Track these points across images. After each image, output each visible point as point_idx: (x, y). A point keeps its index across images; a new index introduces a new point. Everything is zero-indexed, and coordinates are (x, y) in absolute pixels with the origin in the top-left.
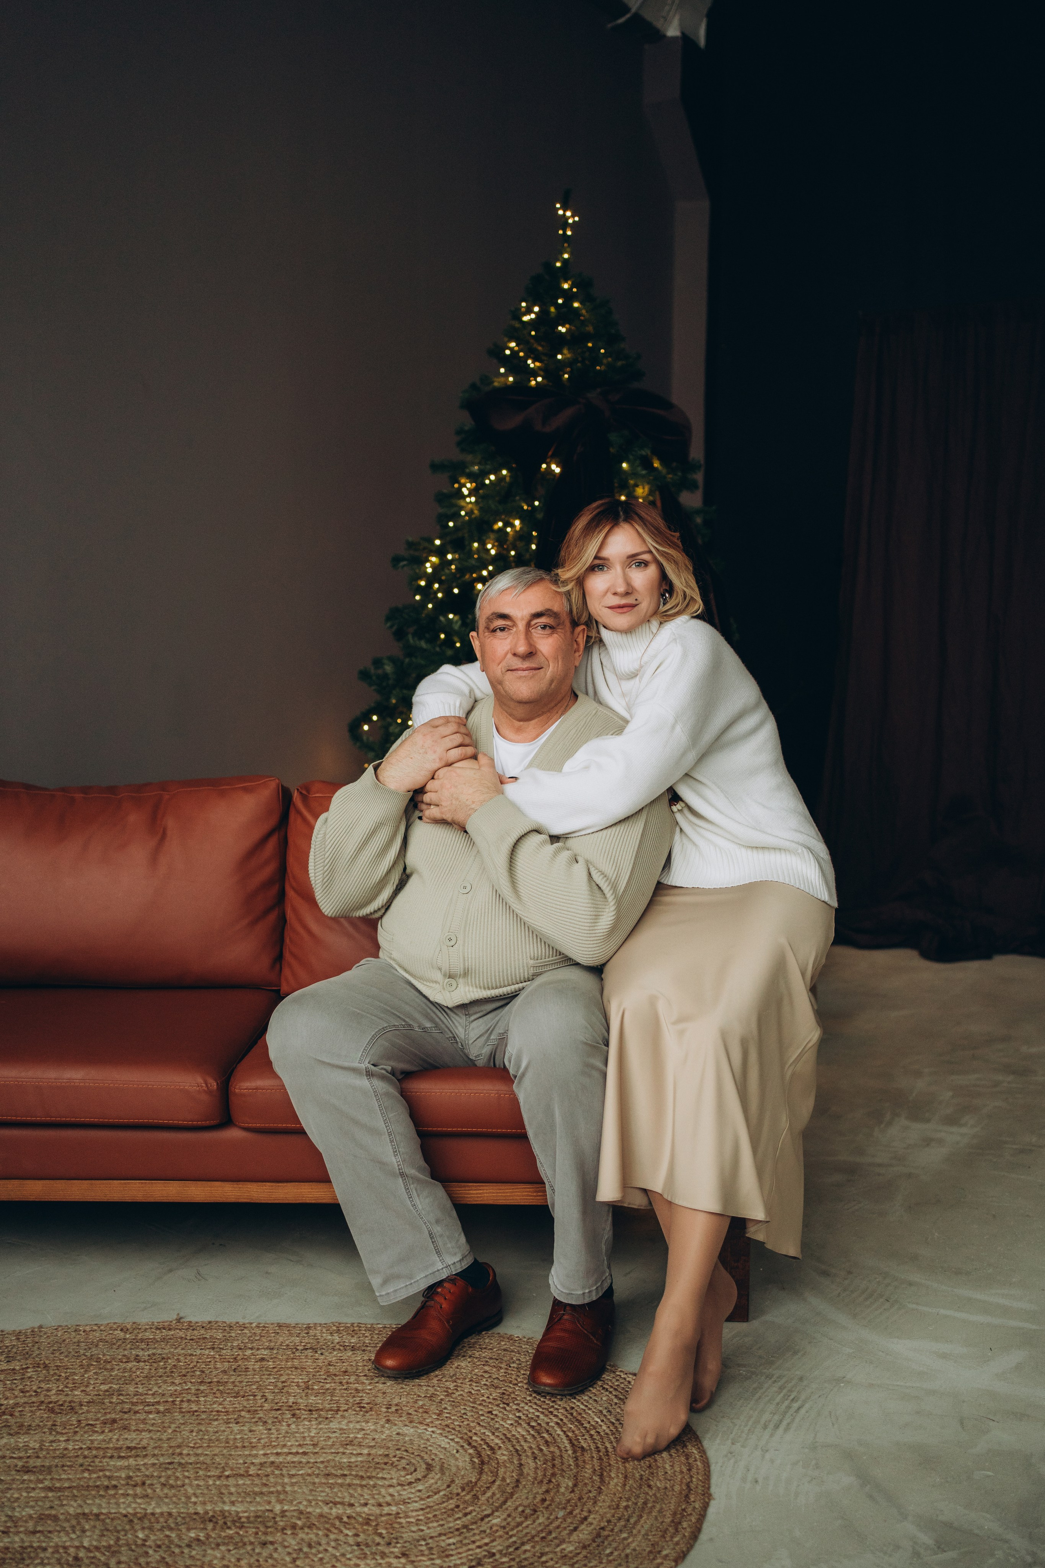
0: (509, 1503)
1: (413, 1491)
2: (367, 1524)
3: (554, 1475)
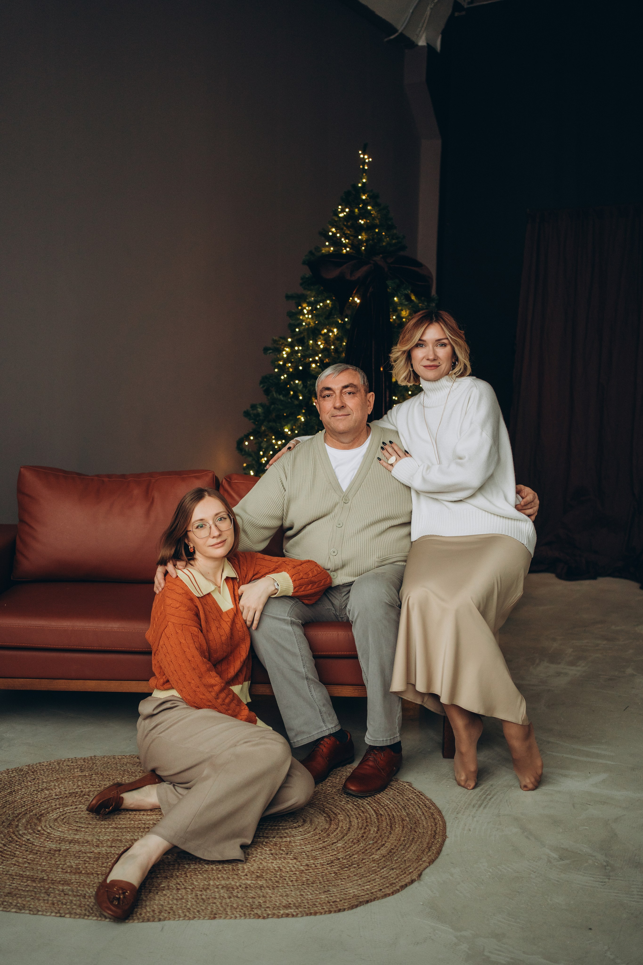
0: (345, 838)
1: (297, 831)
2: (276, 845)
3: (367, 826)
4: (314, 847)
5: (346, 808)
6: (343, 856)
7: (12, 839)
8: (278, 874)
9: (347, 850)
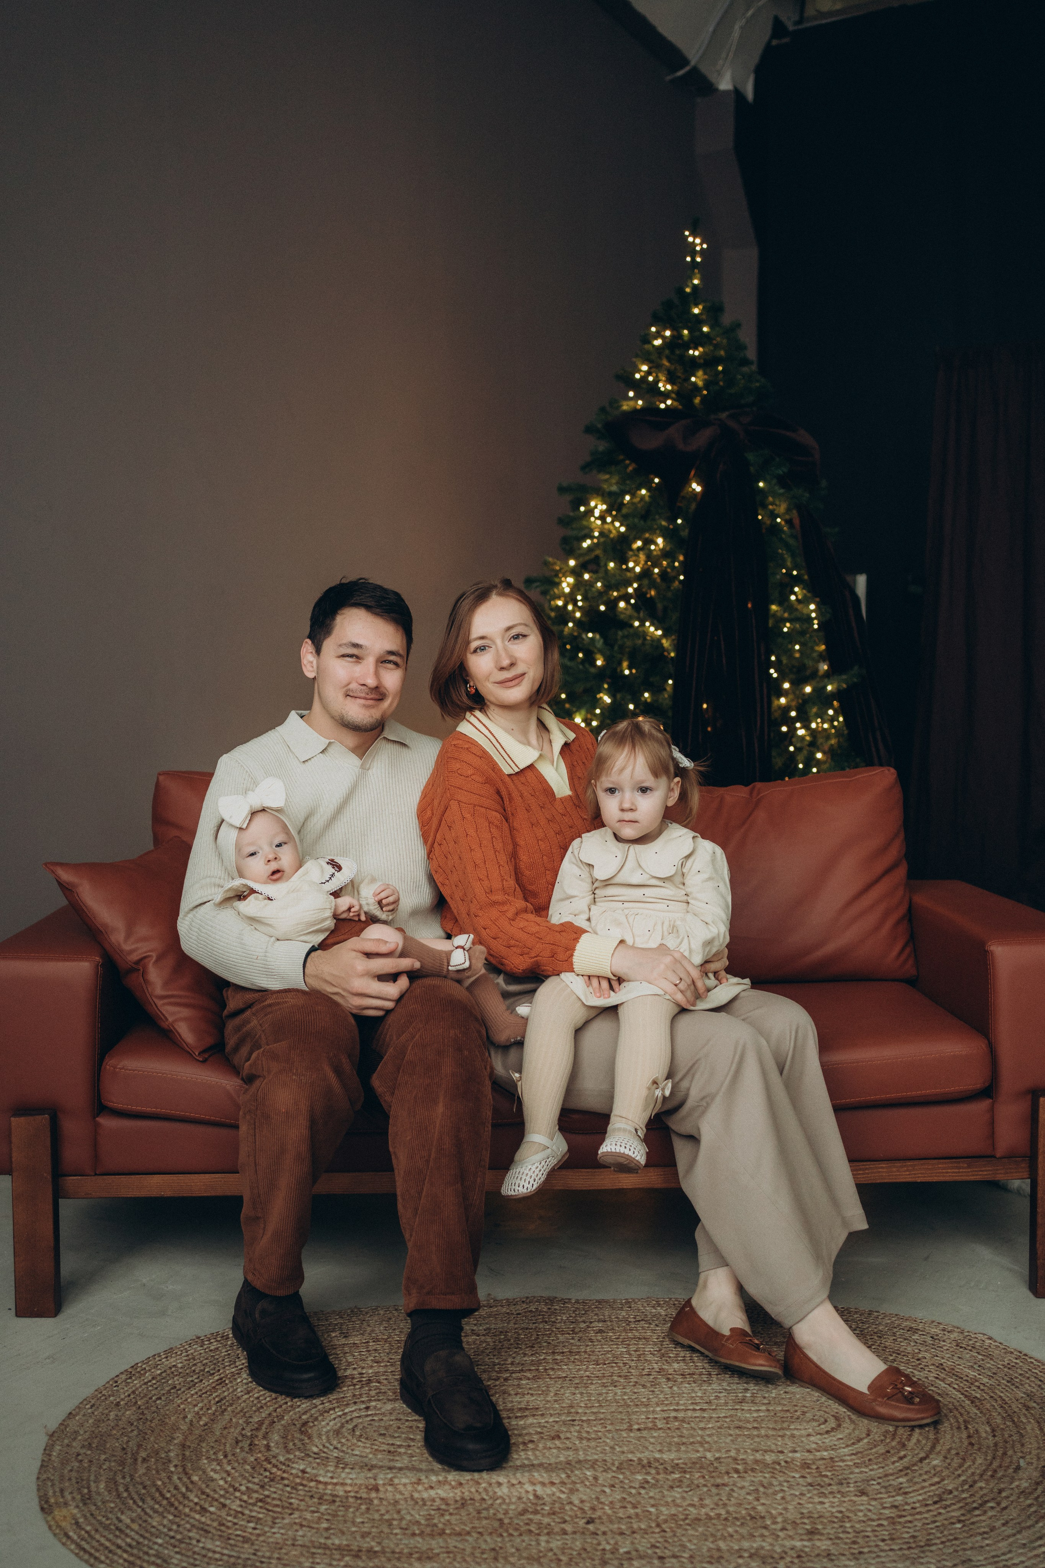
1: (834, 1439)
4: (887, 1469)
6: (956, 1485)
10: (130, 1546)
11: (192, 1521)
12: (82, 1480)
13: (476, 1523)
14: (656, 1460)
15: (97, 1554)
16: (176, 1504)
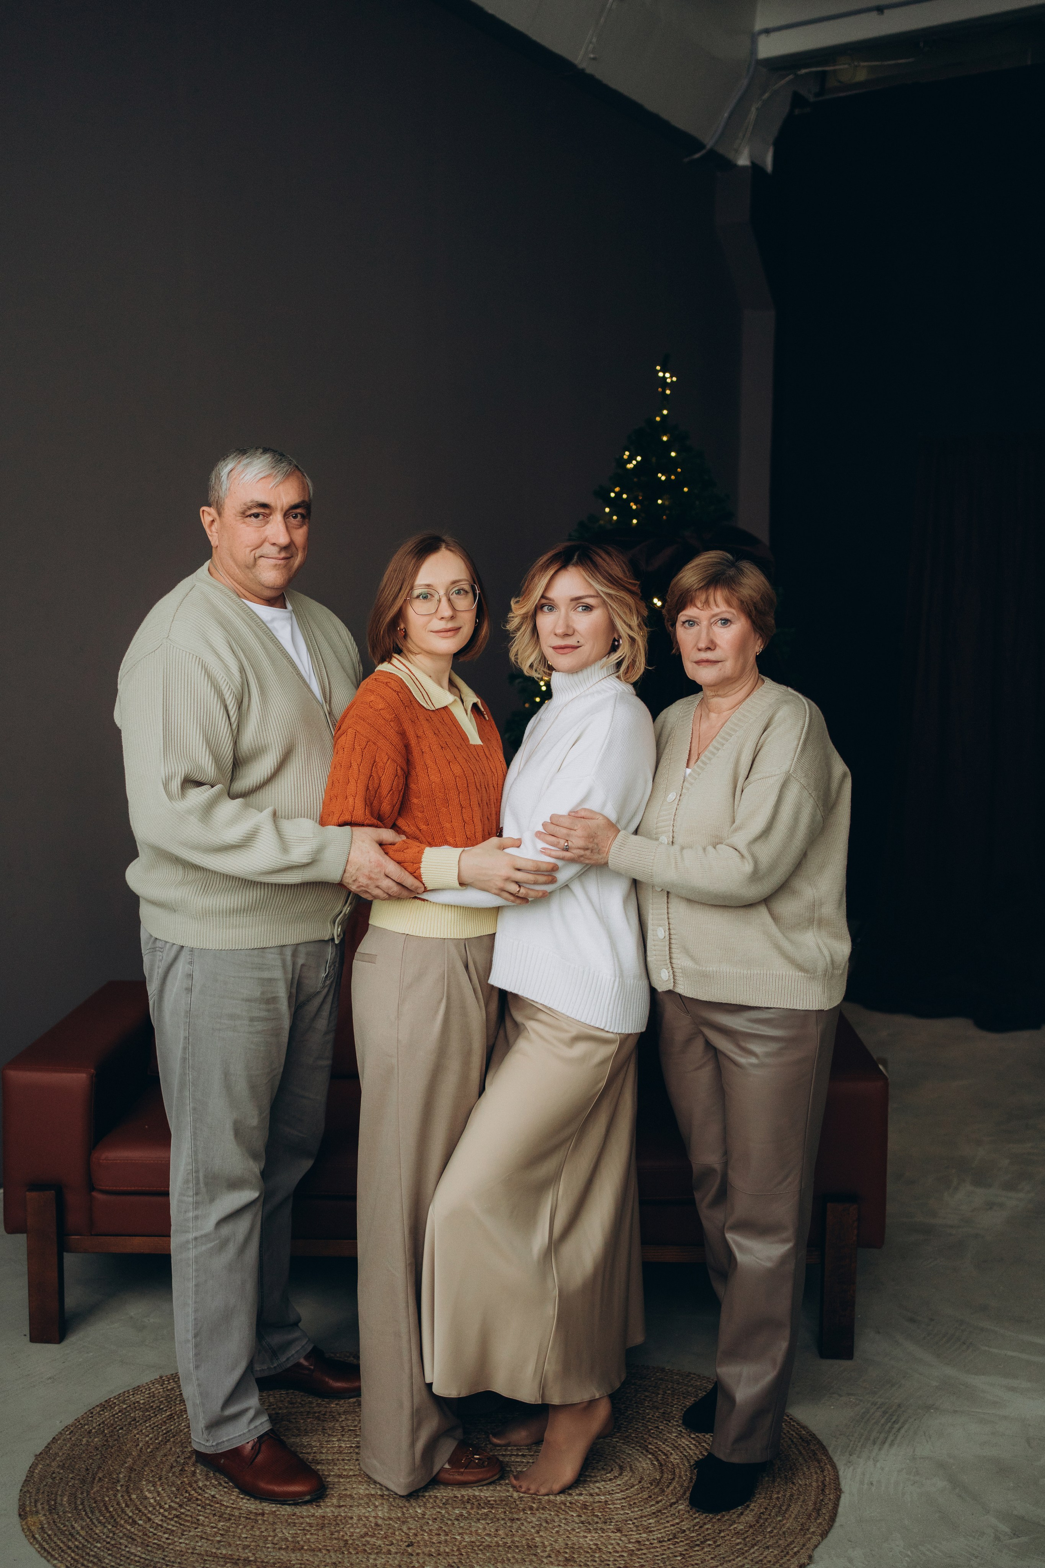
4: (644, 1511)
5: (680, 1445)
6: (689, 1526)
7: (190, 1495)
8: (597, 1555)
9: (694, 1516)
10: (77, 1547)
11: (124, 1530)
12: (52, 1494)
13: (328, 1543)
14: (474, 1496)
15: (53, 1553)
16: (116, 1516)
